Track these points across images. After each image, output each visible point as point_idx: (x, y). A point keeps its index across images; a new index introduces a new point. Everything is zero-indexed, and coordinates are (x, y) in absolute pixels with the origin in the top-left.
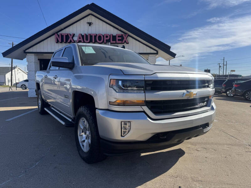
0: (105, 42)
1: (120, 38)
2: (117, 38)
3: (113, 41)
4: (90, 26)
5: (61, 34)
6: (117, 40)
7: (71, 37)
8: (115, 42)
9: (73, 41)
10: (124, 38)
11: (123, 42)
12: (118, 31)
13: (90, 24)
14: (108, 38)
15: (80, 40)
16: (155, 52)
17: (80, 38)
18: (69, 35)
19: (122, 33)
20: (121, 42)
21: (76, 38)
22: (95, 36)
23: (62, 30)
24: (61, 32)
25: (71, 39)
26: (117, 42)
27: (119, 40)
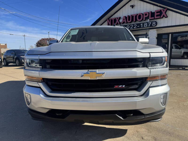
0: (144, 19)
1: (159, 14)
2: (156, 14)
3: (151, 17)
4: (132, 8)
5: (111, 19)
6: (155, 16)
7: (117, 20)
8: (153, 18)
9: (119, 23)
10: (162, 13)
11: (162, 17)
12: (158, 7)
13: (132, 6)
14: (147, 16)
15: (124, 21)
17: (124, 20)
18: (116, 19)
19: (162, 9)
20: (159, 17)
21: (121, 21)
22: (136, 16)
23: (112, 15)
24: (111, 18)
25: (117, 21)
27: (157, 16)
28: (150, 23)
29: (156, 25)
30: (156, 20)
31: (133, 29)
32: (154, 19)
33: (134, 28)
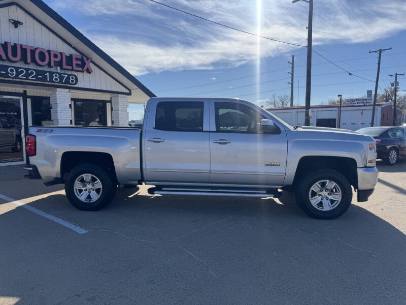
1: (80, 63)
2: (75, 62)
3: (67, 65)
4: (16, 27)
6: (74, 66)
8: (70, 68)
11: (85, 70)
12: (71, 48)
14: (58, 60)
16: (128, 91)
20: (81, 69)
22: (33, 52)
26: (75, 68)
27: (77, 65)
28: (64, 76)
29: (75, 84)
30: (75, 73)
31: (27, 79)
32: (72, 70)
33: (30, 78)
